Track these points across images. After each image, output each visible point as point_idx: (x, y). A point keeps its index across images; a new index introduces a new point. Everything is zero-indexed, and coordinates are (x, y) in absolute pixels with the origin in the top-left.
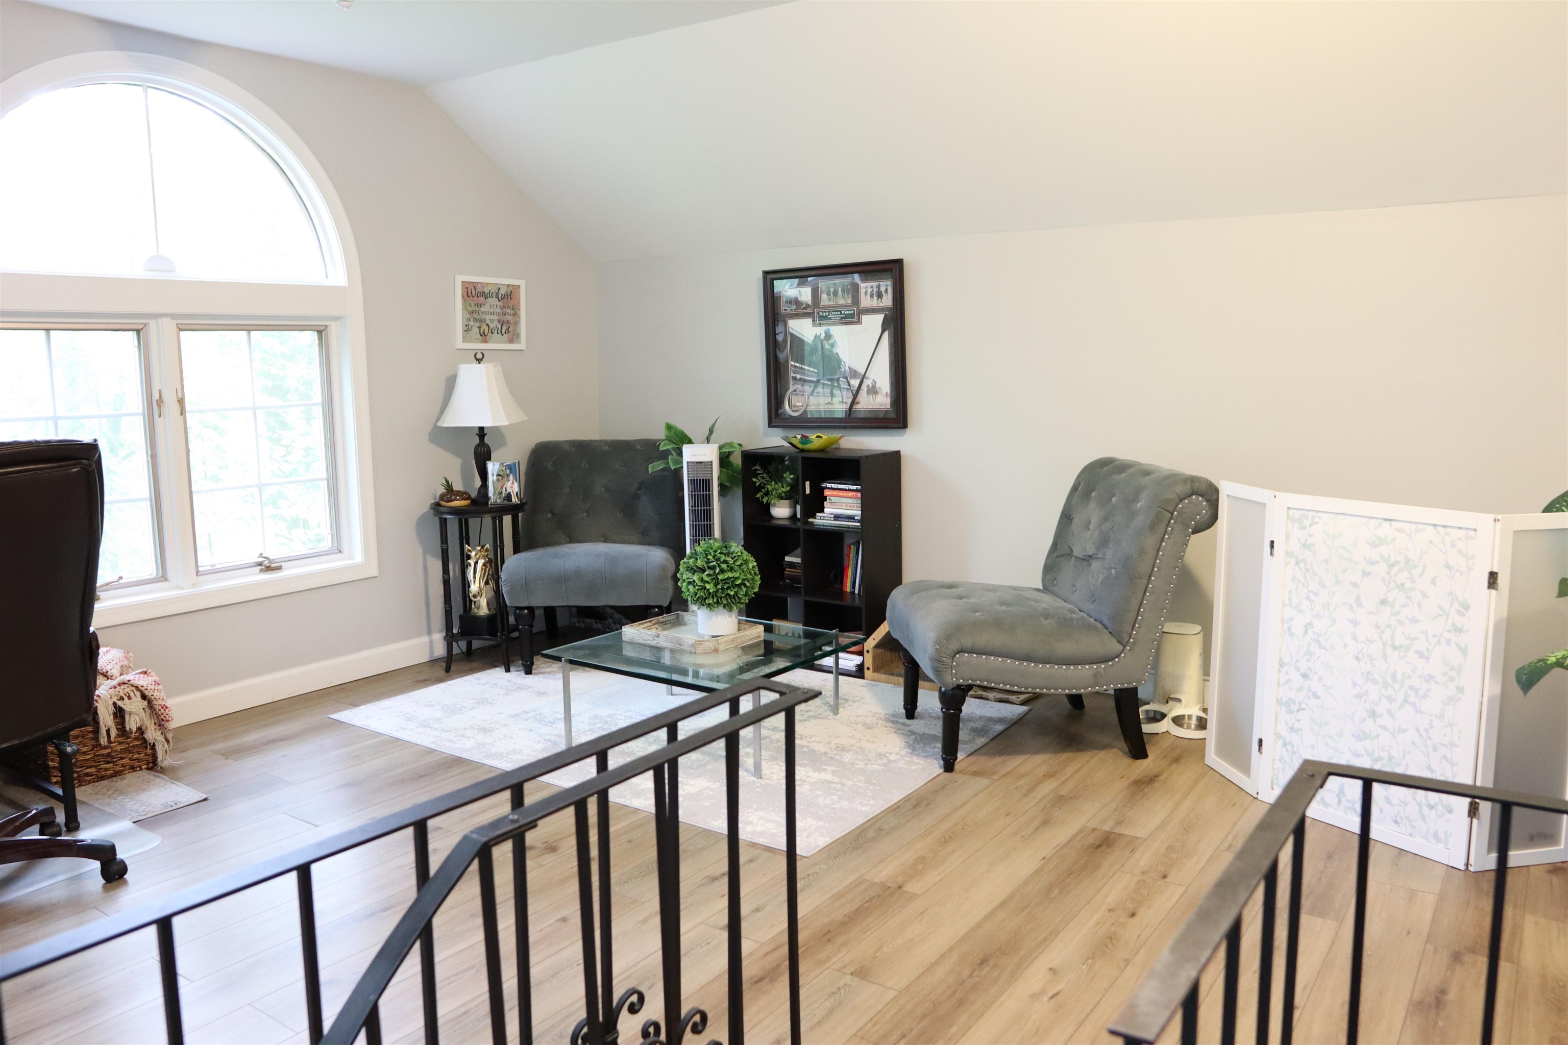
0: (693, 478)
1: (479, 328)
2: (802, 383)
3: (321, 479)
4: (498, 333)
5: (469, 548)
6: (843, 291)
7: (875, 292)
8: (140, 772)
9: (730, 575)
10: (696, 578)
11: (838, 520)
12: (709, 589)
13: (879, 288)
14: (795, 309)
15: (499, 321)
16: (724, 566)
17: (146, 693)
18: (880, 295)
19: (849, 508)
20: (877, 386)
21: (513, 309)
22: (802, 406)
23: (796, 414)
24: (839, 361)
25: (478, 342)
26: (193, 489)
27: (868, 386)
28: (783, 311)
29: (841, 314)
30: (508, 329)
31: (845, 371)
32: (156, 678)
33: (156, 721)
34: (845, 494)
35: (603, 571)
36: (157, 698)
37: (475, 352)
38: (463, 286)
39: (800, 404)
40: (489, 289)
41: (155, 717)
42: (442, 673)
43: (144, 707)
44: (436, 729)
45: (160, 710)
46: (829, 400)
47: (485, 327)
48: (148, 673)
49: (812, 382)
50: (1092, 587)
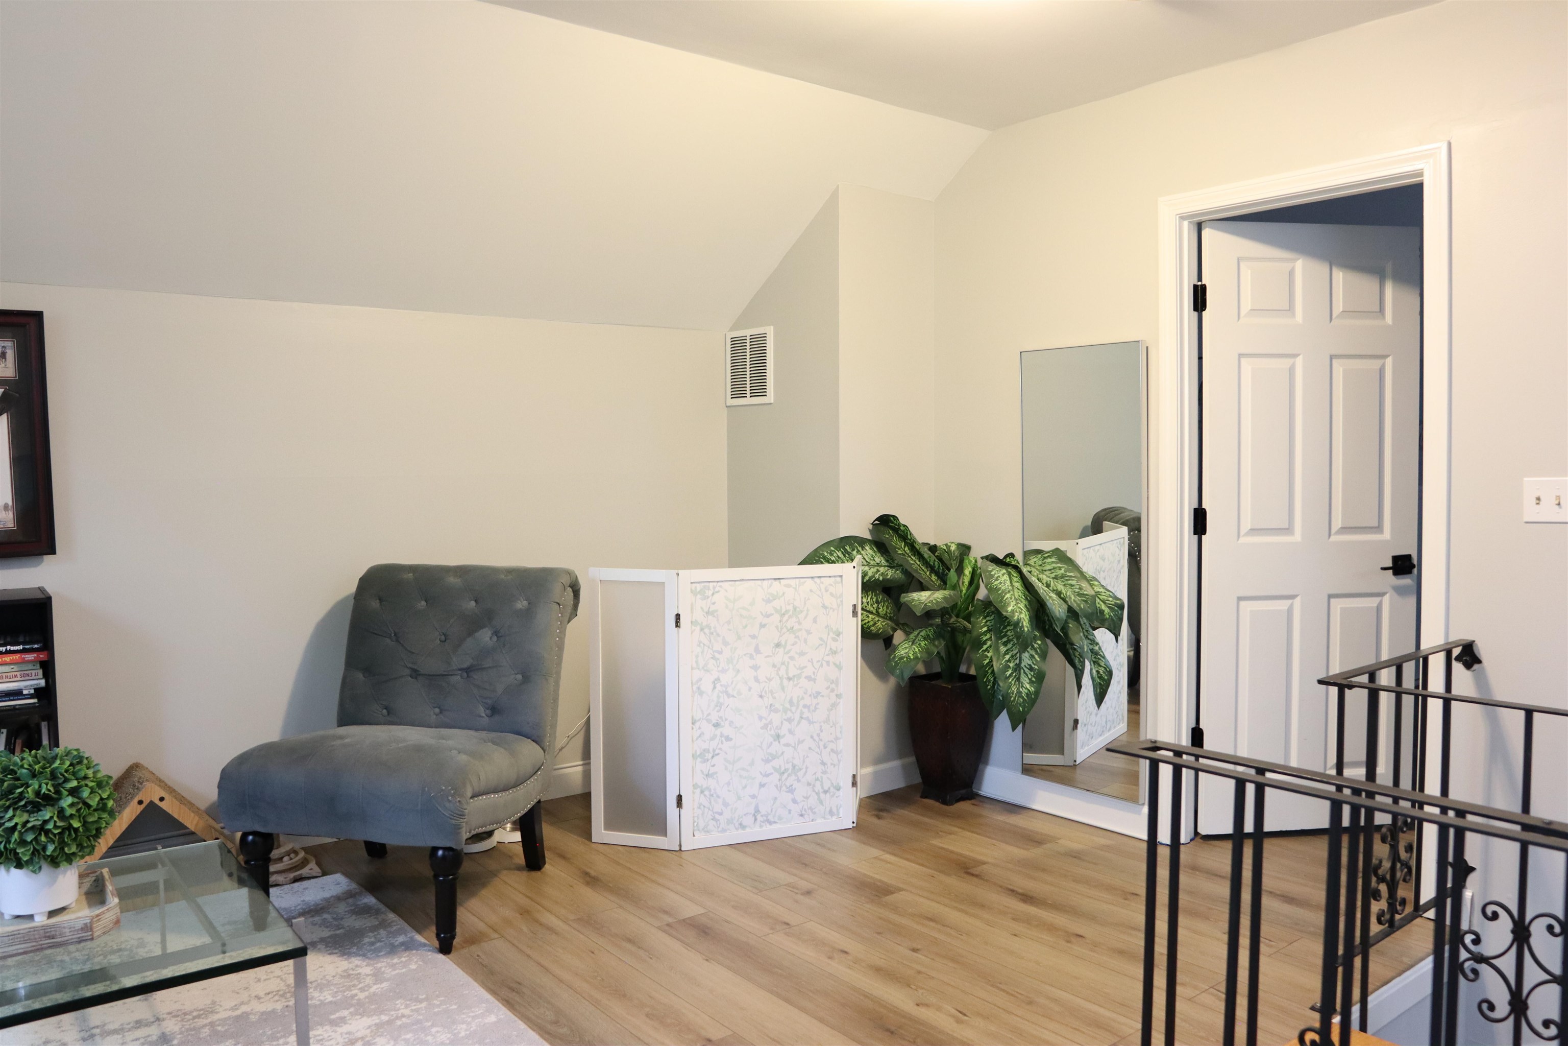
50: (484, 701)
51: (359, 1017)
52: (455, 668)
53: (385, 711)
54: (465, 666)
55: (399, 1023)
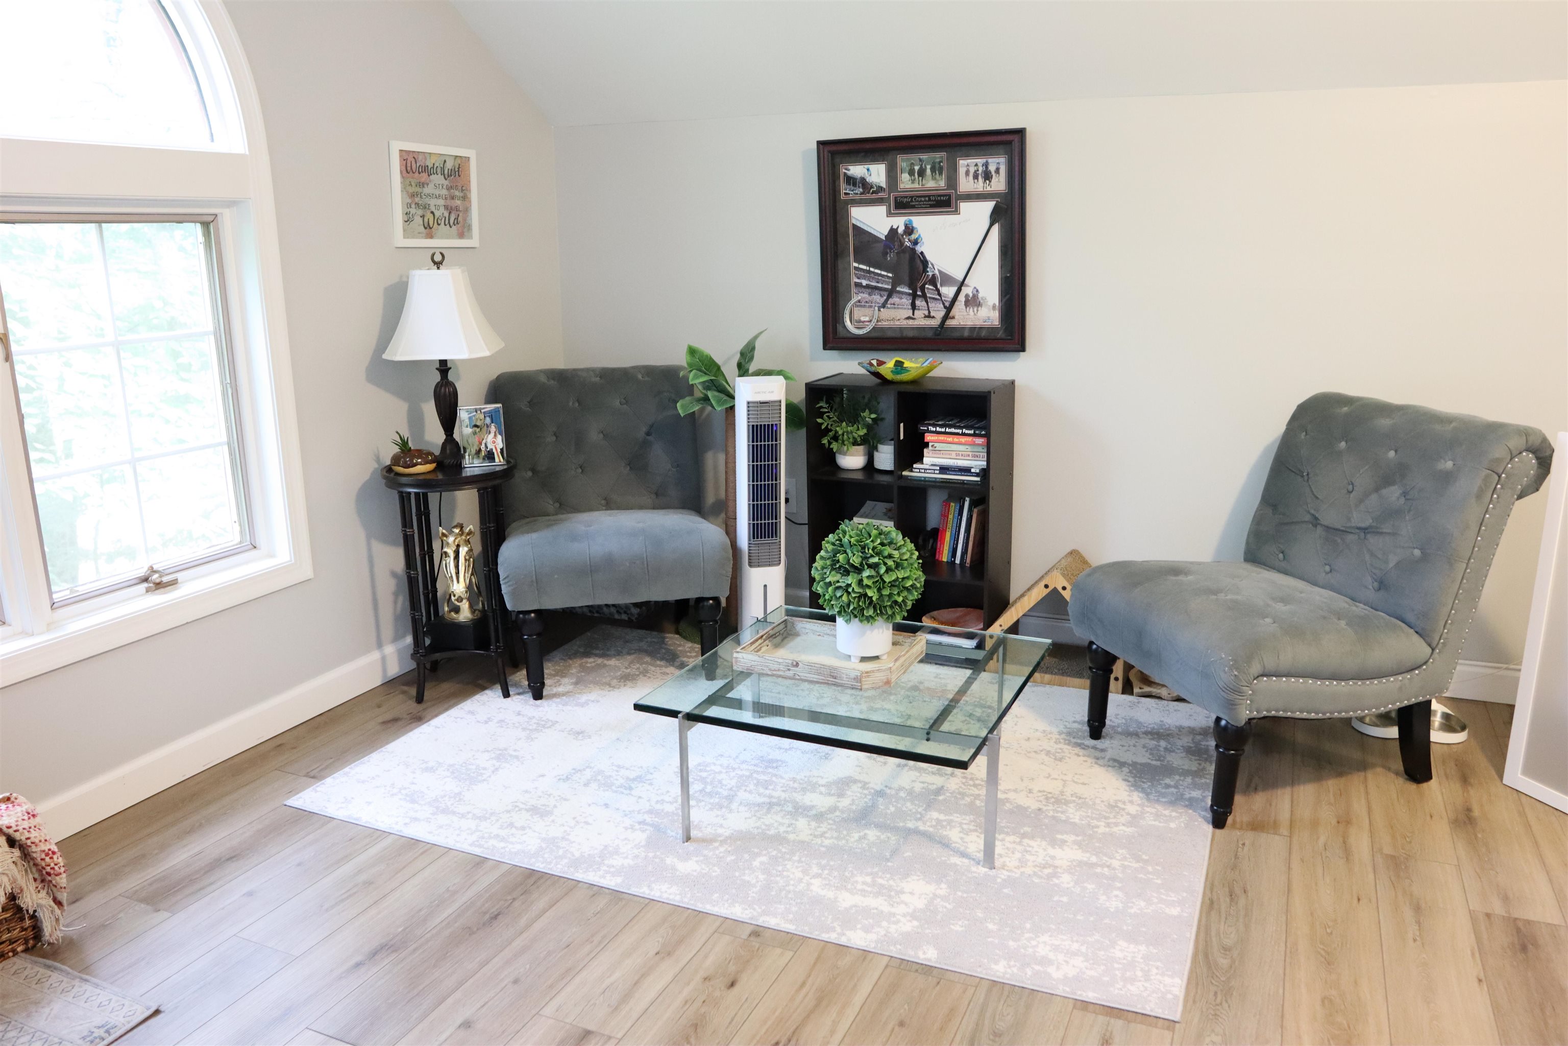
0: (755, 424)
1: (423, 217)
2: (870, 290)
3: (220, 444)
4: (445, 225)
5: (444, 531)
6: (933, 170)
7: (980, 171)
8: (15, 959)
9: (901, 574)
10: (851, 579)
11: (946, 474)
12: (872, 597)
13: (987, 167)
14: (861, 194)
15: (446, 207)
16: (890, 563)
17: (17, 836)
18: (987, 176)
19: (960, 457)
20: (980, 295)
21: (462, 190)
22: (870, 321)
23: (860, 332)
24: (925, 263)
25: (422, 238)
26: (34, 476)
27: (967, 296)
28: (843, 197)
29: (930, 200)
30: (456, 219)
31: (933, 275)
32: (27, 806)
33: (37, 876)
34: (956, 439)
35: (645, 556)
36: (37, 841)
37: (432, 251)
38: (401, 156)
39: (867, 319)
40: (433, 161)
41: (34, 869)
42: (412, 705)
43: (14, 859)
44: (463, 816)
45: (42, 859)
46: (910, 313)
47: (429, 216)
48: (12, 799)
49: (885, 290)
50: (1374, 571)
51: (1077, 847)
52: (1353, 525)
53: (1281, 556)
54: (1363, 525)
55: (1099, 870)
